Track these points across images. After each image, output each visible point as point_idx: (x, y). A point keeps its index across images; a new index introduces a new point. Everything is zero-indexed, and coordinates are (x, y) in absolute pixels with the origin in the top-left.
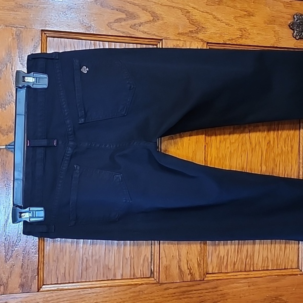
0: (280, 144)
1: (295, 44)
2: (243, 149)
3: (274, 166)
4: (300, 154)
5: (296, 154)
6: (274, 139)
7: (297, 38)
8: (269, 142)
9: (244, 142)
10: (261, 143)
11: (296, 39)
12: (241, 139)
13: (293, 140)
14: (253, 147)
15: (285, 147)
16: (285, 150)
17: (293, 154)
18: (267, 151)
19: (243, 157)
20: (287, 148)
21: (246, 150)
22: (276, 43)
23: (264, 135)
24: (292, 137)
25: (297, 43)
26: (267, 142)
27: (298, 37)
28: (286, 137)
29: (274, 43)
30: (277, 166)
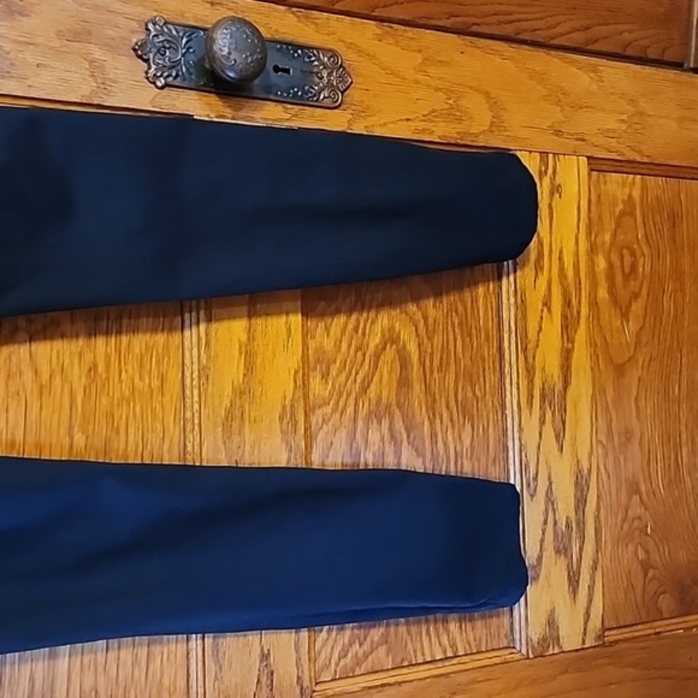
0: (126, 371)
1: (154, 99)
2: (12, 389)
3: (109, 434)
4: (185, 396)
5: (175, 395)
6: (107, 357)
7: (159, 84)
8: (93, 368)
9: (14, 369)
10: (69, 370)
11: (157, 87)
12: (5, 361)
13: (166, 359)
14: (44, 383)
15: (141, 379)
16: (141, 386)
17: (167, 398)
18: (87, 392)
19: (11, 412)
20: (147, 381)
21: (21, 393)
22: (97, 93)
23: (77, 347)
24: (160, 350)
25: (161, 98)
26: (87, 368)
27: (161, 82)
28: (143, 352)
29: (91, 93)
30: (118, 432)
